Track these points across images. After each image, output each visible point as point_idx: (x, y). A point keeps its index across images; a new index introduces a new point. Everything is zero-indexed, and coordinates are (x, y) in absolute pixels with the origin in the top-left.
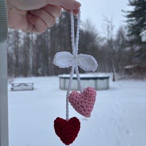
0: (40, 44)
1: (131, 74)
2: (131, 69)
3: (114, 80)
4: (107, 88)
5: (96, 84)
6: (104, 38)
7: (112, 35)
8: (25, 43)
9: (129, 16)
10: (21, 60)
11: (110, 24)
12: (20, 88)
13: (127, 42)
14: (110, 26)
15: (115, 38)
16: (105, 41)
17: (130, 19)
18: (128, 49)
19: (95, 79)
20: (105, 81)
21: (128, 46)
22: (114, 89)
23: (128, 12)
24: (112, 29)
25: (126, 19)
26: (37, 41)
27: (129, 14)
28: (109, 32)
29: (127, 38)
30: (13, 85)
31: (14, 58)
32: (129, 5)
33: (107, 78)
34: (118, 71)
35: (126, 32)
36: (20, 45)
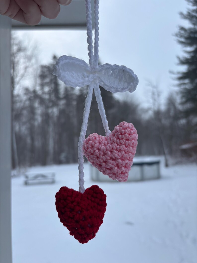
0: (63, 120)
1: (190, 156)
2: (190, 149)
3: (167, 165)
4: (158, 177)
5: (142, 172)
6: (149, 109)
7: (159, 105)
8: (43, 121)
9: (180, 78)
10: (38, 144)
11: (155, 90)
12: (36, 181)
13: (181, 112)
14: (156, 93)
15: (163, 108)
16: (151, 113)
17: (182, 82)
18: (183, 122)
19: (141, 164)
20: (154, 167)
21: (182, 118)
22: (168, 178)
23: (179, 73)
24: (159, 95)
25: (177, 82)
26: (59, 118)
27: (180, 75)
28: (155, 100)
29: (180, 107)
30: (27, 177)
31: (29, 141)
32: (178, 64)
33: (157, 163)
34: (171, 153)
35: (178, 99)
36: (36, 124)
